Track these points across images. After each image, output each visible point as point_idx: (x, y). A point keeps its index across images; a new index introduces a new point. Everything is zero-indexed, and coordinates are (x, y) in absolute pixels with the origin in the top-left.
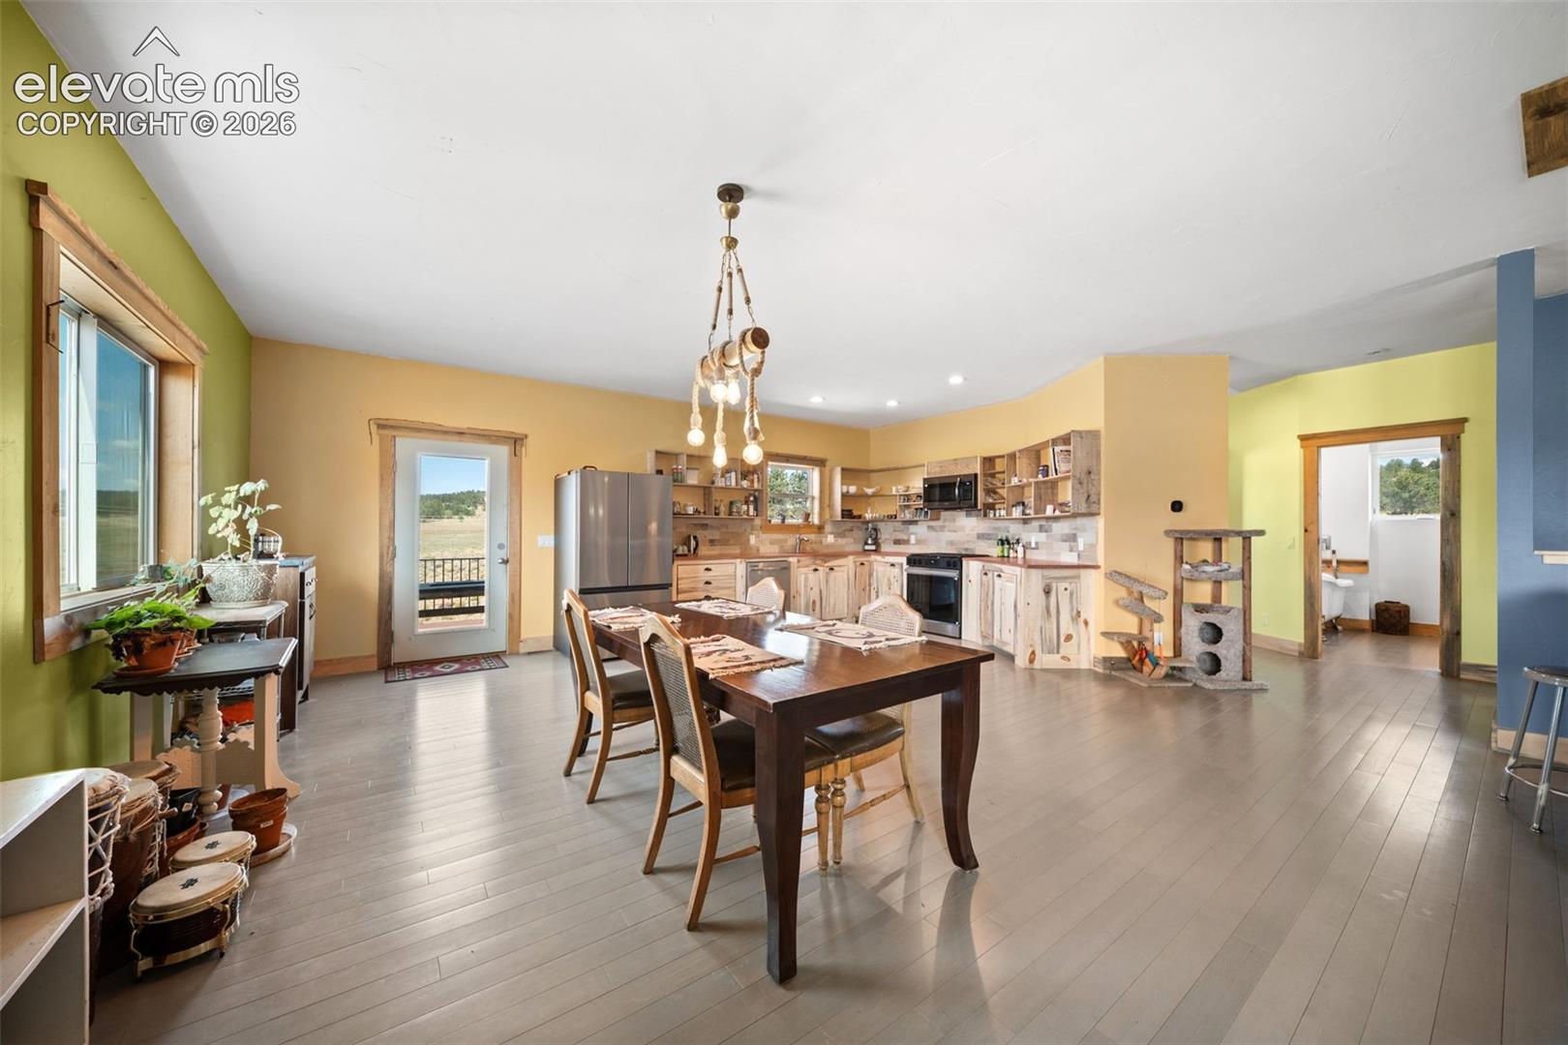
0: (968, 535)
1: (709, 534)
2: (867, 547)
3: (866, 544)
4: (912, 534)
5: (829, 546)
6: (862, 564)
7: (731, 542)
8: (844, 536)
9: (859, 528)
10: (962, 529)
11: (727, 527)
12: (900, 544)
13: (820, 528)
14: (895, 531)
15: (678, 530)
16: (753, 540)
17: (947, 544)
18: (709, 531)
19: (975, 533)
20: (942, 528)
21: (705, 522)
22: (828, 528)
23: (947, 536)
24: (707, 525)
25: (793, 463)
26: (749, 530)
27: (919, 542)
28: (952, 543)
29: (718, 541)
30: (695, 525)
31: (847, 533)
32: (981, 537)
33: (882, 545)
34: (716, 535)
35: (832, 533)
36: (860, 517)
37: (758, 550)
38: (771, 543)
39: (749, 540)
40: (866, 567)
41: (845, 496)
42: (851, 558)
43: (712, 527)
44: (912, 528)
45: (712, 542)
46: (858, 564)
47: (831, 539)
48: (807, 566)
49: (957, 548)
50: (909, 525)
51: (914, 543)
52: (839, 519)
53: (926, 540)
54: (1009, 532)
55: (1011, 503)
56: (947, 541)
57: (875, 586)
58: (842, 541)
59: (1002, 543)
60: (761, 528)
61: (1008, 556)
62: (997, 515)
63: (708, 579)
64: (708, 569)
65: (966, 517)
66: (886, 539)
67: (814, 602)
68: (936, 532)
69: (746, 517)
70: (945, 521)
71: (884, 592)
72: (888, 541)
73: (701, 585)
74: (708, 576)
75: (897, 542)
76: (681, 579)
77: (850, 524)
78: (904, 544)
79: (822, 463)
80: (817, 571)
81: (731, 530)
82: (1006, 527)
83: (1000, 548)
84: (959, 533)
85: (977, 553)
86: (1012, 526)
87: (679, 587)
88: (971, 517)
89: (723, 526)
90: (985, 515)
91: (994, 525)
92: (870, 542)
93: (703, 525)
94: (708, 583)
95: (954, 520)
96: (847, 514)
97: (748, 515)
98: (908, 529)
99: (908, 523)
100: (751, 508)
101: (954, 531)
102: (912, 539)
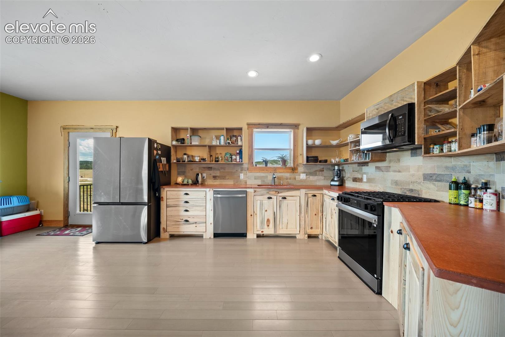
0: (413, 175)
1: (213, 173)
2: (333, 183)
3: (333, 180)
4: (365, 173)
6: (315, 196)
7: (227, 178)
8: (316, 175)
9: (329, 169)
10: (407, 169)
11: (224, 168)
12: (356, 181)
13: (294, 169)
14: (353, 171)
15: (194, 170)
16: (242, 176)
17: (392, 184)
18: (212, 171)
19: (421, 173)
20: (388, 169)
21: (210, 166)
22: (301, 169)
23: (392, 176)
24: (211, 168)
25: (272, 128)
26: (239, 170)
27: (369, 180)
28: (396, 183)
29: (219, 177)
30: (204, 168)
31: (318, 173)
32: (428, 177)
33: (346, 182)
34: (217, 173)
35: (304, 173)
36: (326, 161)
37: (246, 182)
38: (255, 179)
39: (239, 176)
40: (319, 197)
41: (309, 148)
42: (303, 191)
43: (215, 169)
44: (365, 169)
45: (215, 177)
46: (310, 195)
47: (303, 176)
48: (262, 195)
49: (401, 189)
50: (362, 166)
51: (366, 181)
52: (305, 163)
53: (374, 179)
54: (470, 172)
55: (469, 132)
56: (392, 181)
57: (325, 213)
58: (312, 178)
59: (456, 185)
60: (248, 169)
61: (467, 205)
62: (445, 150)
63: (187, 200)
64: (187, 194)
65: (411, 157)
66: (349, 177)
67: (268, 220)
68: (383, 172)
69: (235, 162)
70: (390, 161)
71: (329, 220)
72: (349, 179)
73: (182, 203)
74: (186, 198)
75: (355, 180)
76: (169, 199)
77: (319, 166)
78: (359, 182)
79: (295, 127)
80: (271, 199)
81: (227, 171)
82: (466, 166)
83: (453, 193)
84: (403, 173)
85: (425, 196)
86: (474, 164)
87: (167, 203)
88: (417, 156)
89: (222, 168)
90: (427, 151)
91: (446, 164)
92: (336, 179)
93: (209, 167)
94: (187, 202)
95: (399, 160)
96: (312, 159)
97: (236, 161)
98: (362, 169)
99: (362, 165)
100: (238, 157)
101: (399, 172)
102: (365, 178)
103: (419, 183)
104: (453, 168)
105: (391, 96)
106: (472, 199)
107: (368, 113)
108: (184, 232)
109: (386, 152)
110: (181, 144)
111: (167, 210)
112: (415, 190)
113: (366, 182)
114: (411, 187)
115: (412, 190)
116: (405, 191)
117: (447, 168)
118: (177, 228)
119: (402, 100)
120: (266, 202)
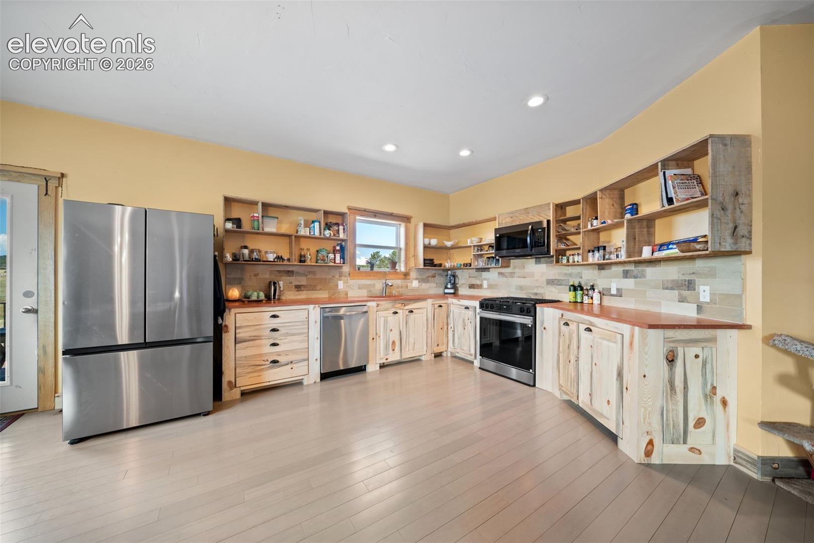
0: (537, 280)
1: (295, 280)
2: (447, 291)
3: (446, 288)
4: (485, 279)
5: (414, 289)
6: (440, 306)
7: (318, 288)
8: (428, 282)
9: (440, 275)
10: (532, 275)
11: (314, 273)
12: (474, 288)
13: (406, 275)
14: (469, 277)
15: (261, 276)
16: (341, 285)
17: (516, 289)
18: (293, 278)
19: (544, 279)
20: (512, 275)
21: (290, 269)
22: (413, 274)
23: (516, 281)
24: (292, 272)
25: (380, 218)
26: (337, 276)
27: (490, 287)
28: (521, 288)
29: (304, 286)
30: (279, 272)
31: (430, 279)
32: (551, 282)
33: (459, 289)
34: (303, 281)
35: (417, 279)
36: (440, 265)
37: (347, 294)
38: (359, 288)
39: (337, 285)
40: (444, 308)
41: (426, 247)
42: (430, 301)
43: (298, 274)
44: (485, 275)
45: (298, 288)
46: (436, 306)
47: (415, 284)
48: (386, 310)
49: (526, 293)
50: (482, 271)
51: (486, 287)
52: (422, 267)
53: (496, 285)
54: (582, 278)
55: (587, 248)
56: (516, 286)
57: (452, 326)
58: (425, 286)
59: (575, 288)
60: (349, 274)
61: (582, 302)
62: (571, 261)
63: (274, 326)
64: (274, 316)
65: (536, 264)
66: (463, 284)
67: (394, 343)
68: (506, 277)
69: (333, 264)
70: (515, 268)
71: (459, 332)
72: (464, 285)
73: (267, 332)
74: (274, 323)
75: (472, 286)
76: (240, 327)
77: (432, 271)
78: (478, 289)
79: (406, 219)
80: (396, 314)
81: (318, 276)
82: (579, 273)
83: (572, 294)
84: (528, 279)
85: (547, 297)
86: (585, 271)
87: (237, 336)
88: (540, 264)
89: (310, 272)
90: (557, 261)
91: (565, 272)
92: (449, 286)
93: (289, 271)
94: (274, 330)
95: (524, 267)
96: (429, 263)
97: (335, 262)
98: (481, 275)
99: (481, 270)
100: (338, 256)
101: (524, 277)
102: (485, 284)
103: (543, 287)
104: (570, 275)
105: (527, 209)
106: (586, 298)
107: (501, 219)
108: (269, 382)
109: (510, 259)
110: (237, 228)
111: (236, 349)
112: (539, 293)
113: (487, 289)
114: (535, 291)
115: (536, 294)
116: (530, 295)
117: (566, 274)
118: (257, 376)
119: (538, 215)
120: (392, 318)
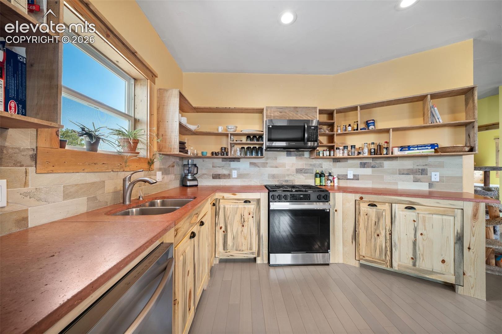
0: (288, 170)
4: (235, 169)
6: (214, 204)
9: (177, 164)
10: (283, 165)
12: (220, 178)
14: (213, 167)
17: (269, 178)
19: (294, 169)
20: (264, 165)
22: (157, 164)
23: (269, 170)
27: (240, 176)
28: (273, 176)
32: (299, 171)
44: (234, 164)
47: (159, 177)
49: (278, 181)
50: (231, 161)
53: (248, 174)
54: (322, 168)
56: (269, 175)
59: (319, 175)
62: (325, 155)
65: (287, 156)
66: (204, 174)
68: (259, 167)
70: (267, 158)
72: (206, 176)
75: (217, 177)
78: (224, 179)
82: (320, 164)
83: (318, 179)
84: (280, 169)
85: (297, 183)
86: (324, 163)
88: (291, 156)
95: (276, 158)
98: (230, 165)
99: (229, 160)
101: (276, 167)
102: (235, 174)
103: (293, 175)
104: (314, 165)
112: (290, 180)
113: (236, 178)
114: (287, 179)
115: (287, 181)
116: (282, 182)
117: (311, 165)
119: (306, 114)
